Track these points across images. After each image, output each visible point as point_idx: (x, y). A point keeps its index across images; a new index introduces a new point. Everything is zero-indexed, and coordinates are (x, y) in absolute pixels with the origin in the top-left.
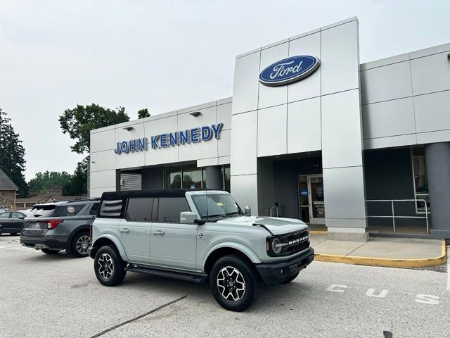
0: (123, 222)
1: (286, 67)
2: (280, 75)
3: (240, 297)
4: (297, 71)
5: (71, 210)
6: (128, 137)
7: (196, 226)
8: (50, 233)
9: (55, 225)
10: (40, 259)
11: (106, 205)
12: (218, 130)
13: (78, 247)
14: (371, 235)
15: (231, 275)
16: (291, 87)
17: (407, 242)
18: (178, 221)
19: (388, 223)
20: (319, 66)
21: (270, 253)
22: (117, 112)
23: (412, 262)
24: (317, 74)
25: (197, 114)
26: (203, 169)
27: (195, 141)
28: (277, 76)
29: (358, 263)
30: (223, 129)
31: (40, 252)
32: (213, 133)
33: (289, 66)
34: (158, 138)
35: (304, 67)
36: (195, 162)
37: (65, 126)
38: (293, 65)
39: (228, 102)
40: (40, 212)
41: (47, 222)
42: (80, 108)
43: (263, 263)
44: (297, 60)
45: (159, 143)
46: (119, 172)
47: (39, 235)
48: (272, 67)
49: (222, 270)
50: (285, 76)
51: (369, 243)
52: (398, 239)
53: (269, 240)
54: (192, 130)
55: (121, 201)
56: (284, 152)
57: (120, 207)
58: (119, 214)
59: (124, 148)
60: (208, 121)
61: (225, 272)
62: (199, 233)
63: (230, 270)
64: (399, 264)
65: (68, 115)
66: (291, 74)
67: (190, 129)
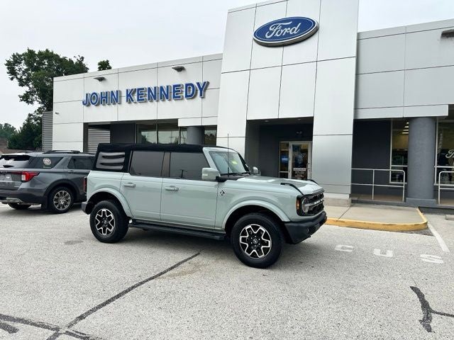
0: (127, 176)
1: (283, 27)
2: (277, 35)
3: (265, 254)
4: (295, 32)
5: (47, 161)
6: (99, 88)
7: (217, 183)
8: (24, 186)
9: (30, 177)
10: (8, 213)
11: (104, 157)
12: (204, 87)
13: (55, 202)
15: (255, 233)
16: (286, 49)
17: (386, 208)
18: (199, 178)
19: (367, 191)
20: (317, 30)
21: (300, 212)
22: (75, 61)
23: (402, 226)
24: (315, 38)
25: (180, 69)
27: (177, 98)
29: (351, 226)
30: (208, 88)
31: (7, 207)
32: (197, 91)
33: (287, 26)
34: (133, 91)
35: (302, 29)
36: (176, 120)
38: (290, 26)
39: (218, 58)
40: (10, 162)
41: (21, 173)
42: (31, 53)
43: (291, 222)
44: (295, 21)
45: (135, 97)
46: (87, 126)
47: (10, 187)
49: (247, 228)
50: (281, 37)
51: (352, 208)
52: (375, 206)
53: (299, 199)
54: (174, 86)
55: (123, 153)
56: (275, 117)
57: (122, 160)
58: (121, 167)
59: (93, 100)
60: (193, 77)
61: (249, 229)
62: (220, 190)
63: (255, 228)
65: (17, 59)
66: (288, 35)
67: (172, 84)
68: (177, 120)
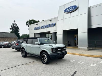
1: (70, 8)
3: (46, 61)
5: (21, 41)
6: (37, 26)
8: (16, 46)
14: (89, 49)
16: (71, 13)
19: (94, 47)
20: (78, 8)
22: (38, 21)
23: (96, 56)
24: (78, 10)
25: (51, 21)
26: (52, 33)
27: (50, 27)
28: (68, 11)
29: (82, 55)
30: (56, 24)
31: (16, 50)
32: (54, 25)
33: (71, 8)
34: (42, 26)
35: (74, 8)
37: (27, 24)
38: (72, 8)
41: (16, 44)
42: (30, 20)
44: (73, 7)
45: (43, 28)
46: (35, 34)
48: (67, 9)
52: (96, 50)
53: (52, 49)
55: (26, 40)
59: (36, 29)
60: (53, 22)
62: (39, 47)
63: (44, 55)
64: (92, 56)
65: (28, 22)
66: (71, 10)
67: (49, 24)
68: (50, 32)
